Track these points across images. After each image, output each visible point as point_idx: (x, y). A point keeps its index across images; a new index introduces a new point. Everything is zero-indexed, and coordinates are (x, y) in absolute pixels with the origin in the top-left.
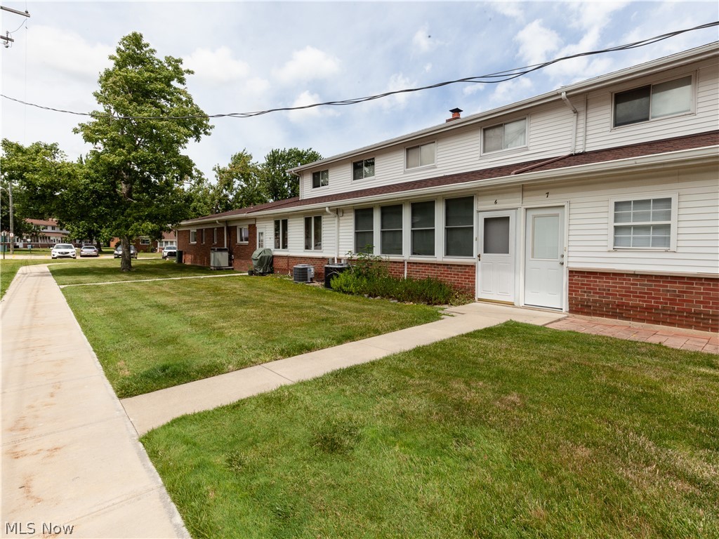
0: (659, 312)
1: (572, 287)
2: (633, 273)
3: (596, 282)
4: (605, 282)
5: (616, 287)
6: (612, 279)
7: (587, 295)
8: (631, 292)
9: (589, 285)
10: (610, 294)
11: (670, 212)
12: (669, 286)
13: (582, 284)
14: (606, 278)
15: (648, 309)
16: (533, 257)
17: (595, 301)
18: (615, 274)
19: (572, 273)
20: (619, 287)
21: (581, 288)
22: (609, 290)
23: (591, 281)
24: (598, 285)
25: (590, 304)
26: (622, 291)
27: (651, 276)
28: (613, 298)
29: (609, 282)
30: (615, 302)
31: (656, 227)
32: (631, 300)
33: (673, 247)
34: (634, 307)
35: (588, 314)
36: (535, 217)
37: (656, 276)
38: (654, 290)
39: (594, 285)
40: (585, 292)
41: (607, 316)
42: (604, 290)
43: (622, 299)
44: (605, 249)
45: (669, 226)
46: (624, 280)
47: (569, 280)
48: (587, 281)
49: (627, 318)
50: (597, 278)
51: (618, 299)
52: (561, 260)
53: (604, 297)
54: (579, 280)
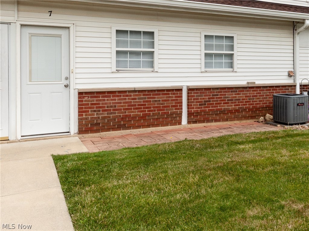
0: (150, 118)
1: (82, 108)
2: (134, 90)
3: (104, 100)
4: (112, 100)
5: (121, 103)
6: (118, 96)
7: (97, 114)
8: (132, 106)
9: (99, 104)
10: (116, 110)
11: (153, 42)
12: (157, 98)
13: (92, 104)
14: (113, 96)
15: (144, 117)
16: (30, 81)
17: (104, 118)
18: (120, 92)
19: (81, 94)
20: (124, 103)
21: (90, 108)
22: (115, 106)
23: (100, 100)
24: (106, 104)
25: (99, 121)
26: (125, 106)
27: (145, 91)
28: (118, 113)
29: (115, 100)
30: (120, 116)
31: (145, 53)
32: (132, 112)
33: (156, 69)
34: (134, 118)
35: (97, 131)
36: (32, 35)
37: (149, 91)
38: (147, 101)
39: (102, 104)
40: (95, 111)
41: (114, 129)
42: (111, 107)
43: (125, 112)
44: (109, 70)
45: (152, 53)
46: (127, 96)
47: (79, 101)
48: (97, 100)
49: (129, 128)
50: (106, 97)
51: (122, 113)
52: (66, 82)
53: (111, 113)
54: (89, 101)
